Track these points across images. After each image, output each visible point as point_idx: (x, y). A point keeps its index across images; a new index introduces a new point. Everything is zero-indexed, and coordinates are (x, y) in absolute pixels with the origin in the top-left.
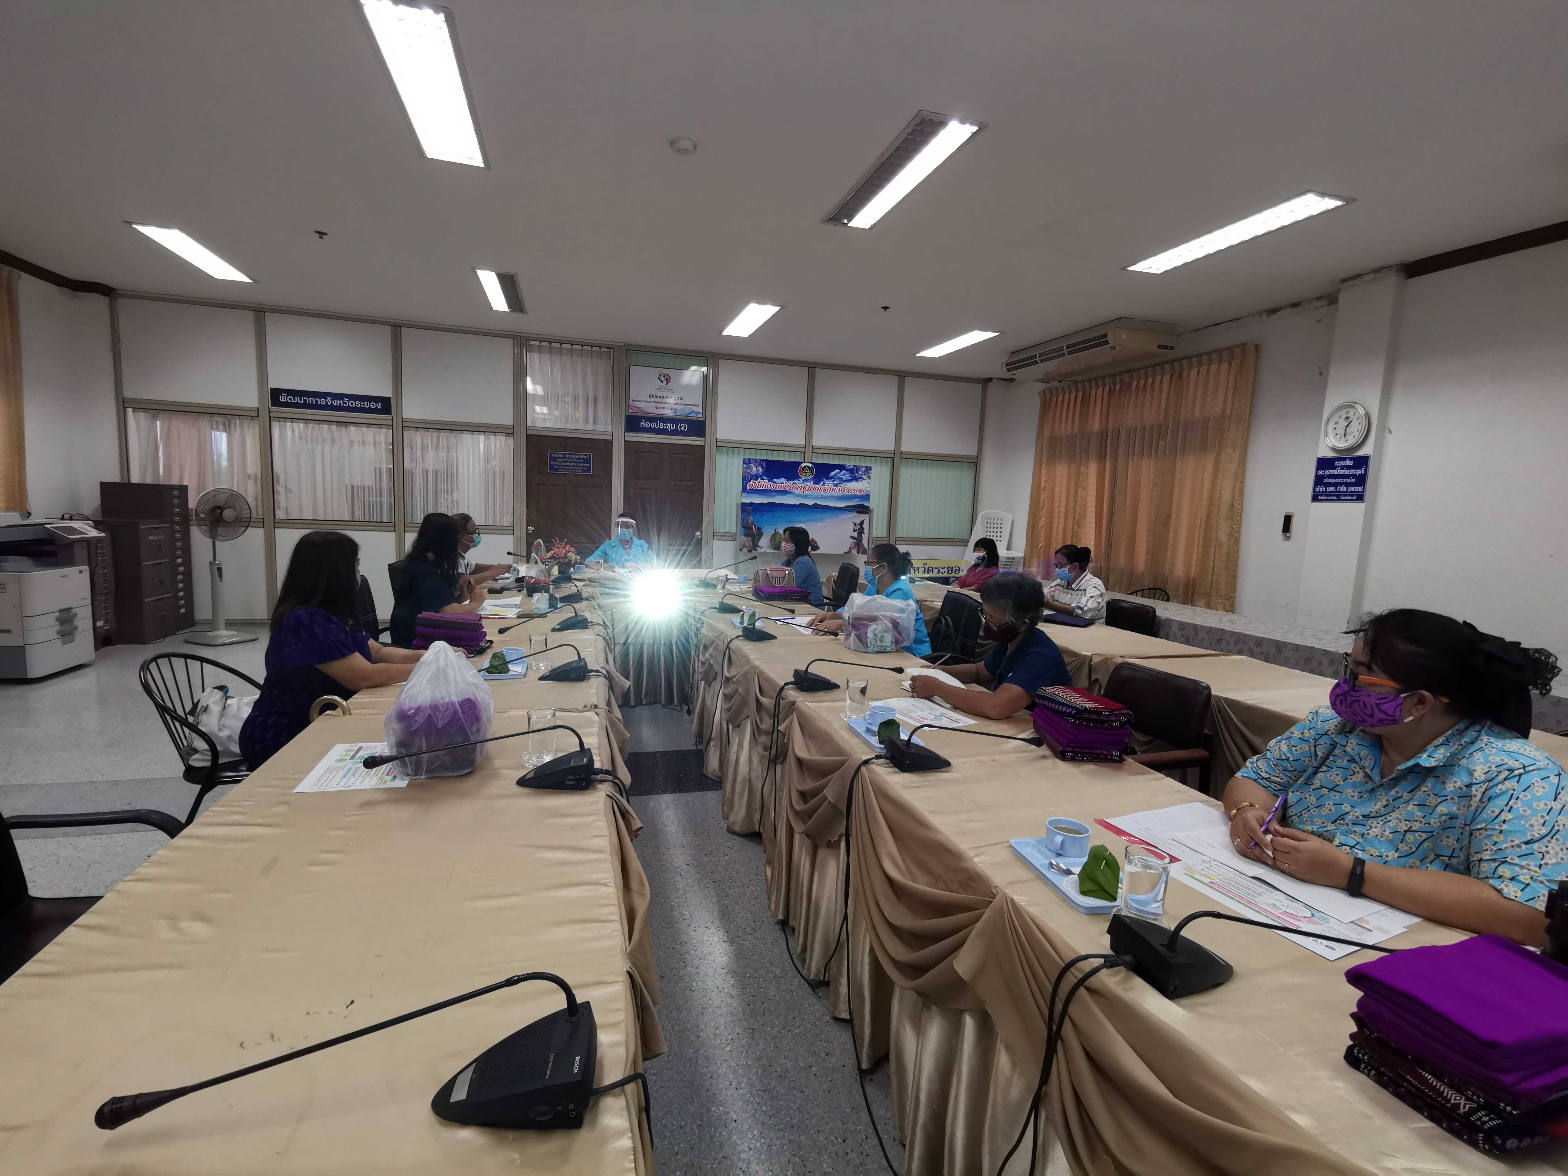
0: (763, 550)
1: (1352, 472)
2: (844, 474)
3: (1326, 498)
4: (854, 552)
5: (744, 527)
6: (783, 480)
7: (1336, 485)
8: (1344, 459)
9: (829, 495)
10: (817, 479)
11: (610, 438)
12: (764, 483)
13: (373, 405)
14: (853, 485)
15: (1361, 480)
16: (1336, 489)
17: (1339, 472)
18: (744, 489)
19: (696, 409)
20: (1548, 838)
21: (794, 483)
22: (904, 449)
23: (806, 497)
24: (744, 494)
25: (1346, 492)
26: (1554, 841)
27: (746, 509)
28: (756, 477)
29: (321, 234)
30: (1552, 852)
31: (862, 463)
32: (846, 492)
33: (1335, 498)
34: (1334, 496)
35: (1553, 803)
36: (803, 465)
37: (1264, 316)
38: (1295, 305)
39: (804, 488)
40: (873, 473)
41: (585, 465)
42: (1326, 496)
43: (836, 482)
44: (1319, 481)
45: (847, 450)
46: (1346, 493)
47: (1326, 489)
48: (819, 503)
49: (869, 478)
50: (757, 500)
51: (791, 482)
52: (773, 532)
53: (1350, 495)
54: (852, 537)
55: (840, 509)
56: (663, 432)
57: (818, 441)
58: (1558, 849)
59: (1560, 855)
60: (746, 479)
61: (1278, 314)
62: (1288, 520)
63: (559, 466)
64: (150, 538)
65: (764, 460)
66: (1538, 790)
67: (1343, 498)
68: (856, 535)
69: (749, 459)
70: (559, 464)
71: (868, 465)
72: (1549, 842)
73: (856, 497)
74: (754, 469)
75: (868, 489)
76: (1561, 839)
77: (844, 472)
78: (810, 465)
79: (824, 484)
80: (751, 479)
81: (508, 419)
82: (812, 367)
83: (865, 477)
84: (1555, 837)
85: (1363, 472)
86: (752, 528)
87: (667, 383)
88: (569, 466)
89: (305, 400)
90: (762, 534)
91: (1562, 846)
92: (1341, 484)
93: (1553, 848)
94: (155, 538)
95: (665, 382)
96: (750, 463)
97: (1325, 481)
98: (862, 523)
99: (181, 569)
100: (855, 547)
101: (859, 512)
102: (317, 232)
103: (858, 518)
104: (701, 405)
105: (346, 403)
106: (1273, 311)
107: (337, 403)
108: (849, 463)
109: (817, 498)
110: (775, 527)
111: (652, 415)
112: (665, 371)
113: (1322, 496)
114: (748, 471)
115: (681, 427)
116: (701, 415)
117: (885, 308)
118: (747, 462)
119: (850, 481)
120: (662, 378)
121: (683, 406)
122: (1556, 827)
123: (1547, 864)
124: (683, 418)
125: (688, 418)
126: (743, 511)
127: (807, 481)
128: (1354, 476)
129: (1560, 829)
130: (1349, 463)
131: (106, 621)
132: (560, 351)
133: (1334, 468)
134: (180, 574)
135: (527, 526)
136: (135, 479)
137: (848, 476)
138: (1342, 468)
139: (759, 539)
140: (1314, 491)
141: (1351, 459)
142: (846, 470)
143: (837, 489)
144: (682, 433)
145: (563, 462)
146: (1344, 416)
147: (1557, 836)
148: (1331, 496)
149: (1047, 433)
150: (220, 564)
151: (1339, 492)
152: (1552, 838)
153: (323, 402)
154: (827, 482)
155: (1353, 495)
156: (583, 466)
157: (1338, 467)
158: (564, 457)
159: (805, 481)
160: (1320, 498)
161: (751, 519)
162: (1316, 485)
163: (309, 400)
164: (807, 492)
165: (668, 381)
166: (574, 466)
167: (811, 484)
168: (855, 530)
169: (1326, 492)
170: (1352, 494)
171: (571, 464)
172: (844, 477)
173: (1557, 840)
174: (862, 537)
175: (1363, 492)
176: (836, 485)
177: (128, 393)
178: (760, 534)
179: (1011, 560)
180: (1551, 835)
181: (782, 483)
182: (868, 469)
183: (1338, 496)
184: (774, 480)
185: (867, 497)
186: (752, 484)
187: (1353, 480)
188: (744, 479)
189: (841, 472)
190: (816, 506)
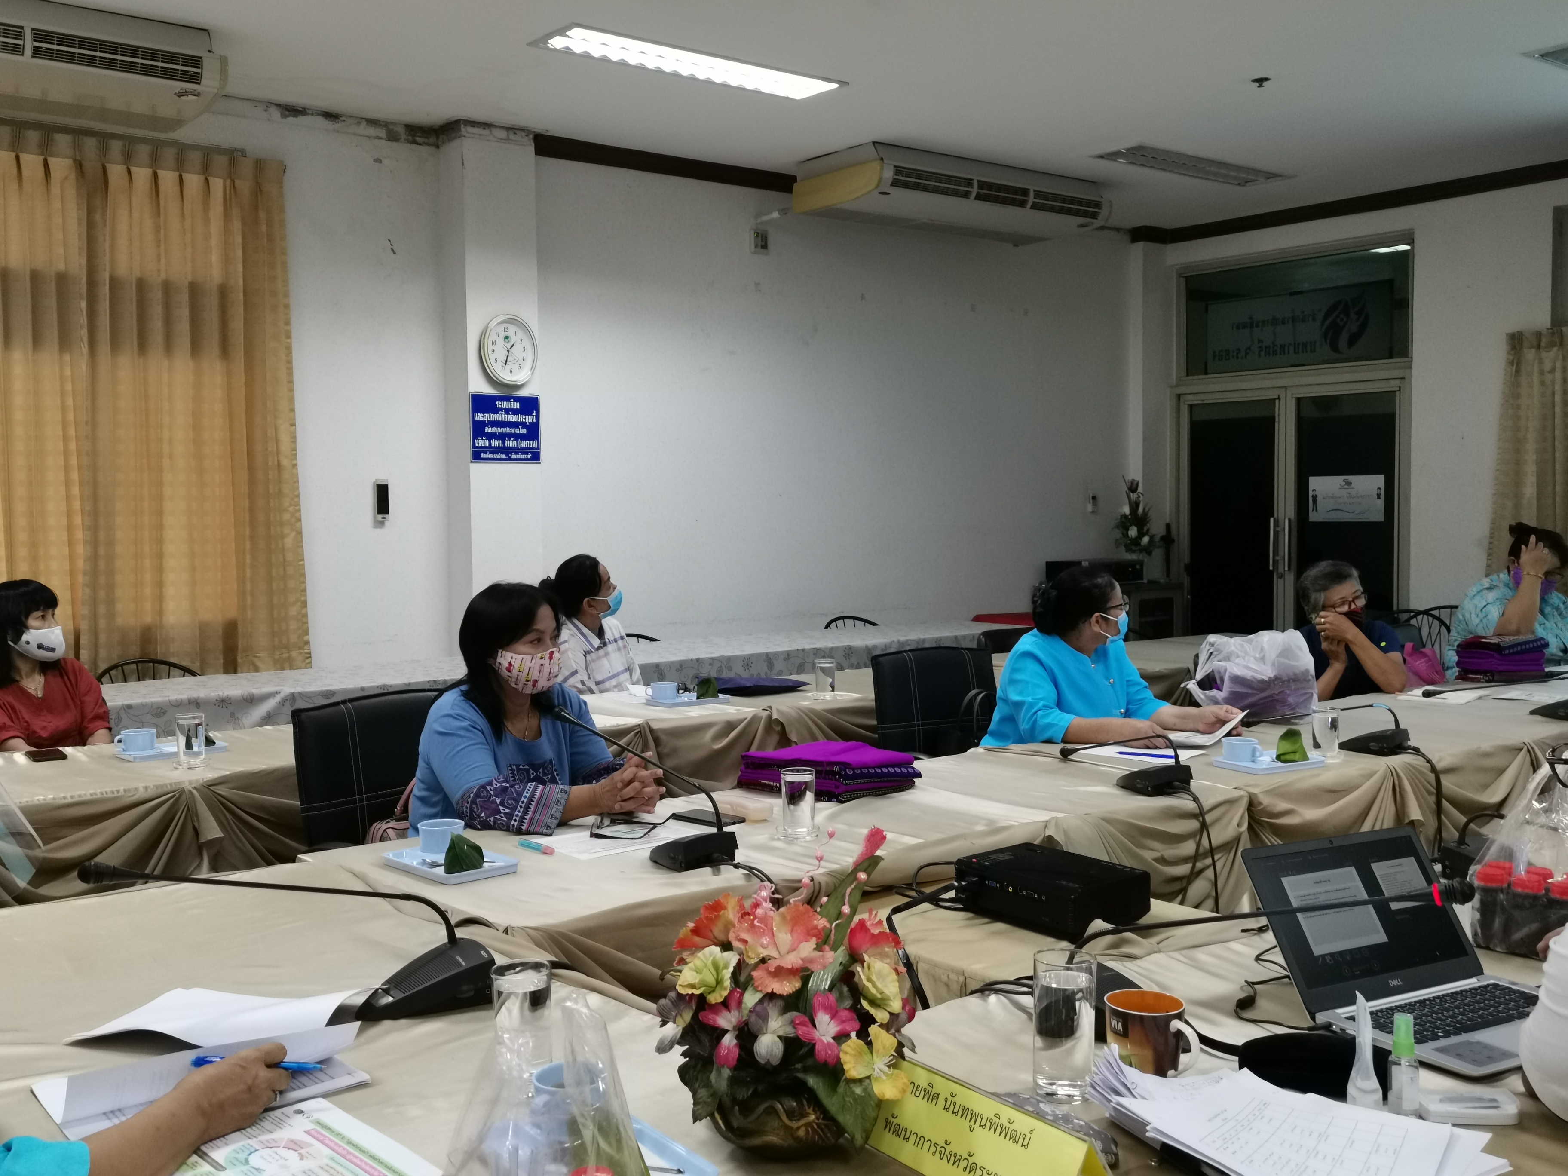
1: (519, 418)
3: (491, 456)
7: (502, 437)
8: (507, 399)
15: (533, 432)
16: (503, 443)
17: (501, 417)
25: (517, 448)
33: (503, 456)
34: (502, 453)
37: (276, 113)
38: (331, 116)
42: (491, 453)
44: (478, 429)
46: (517, 450)
47: (490, 444)
53: (523, 453)
61: (301, 119)
62: (382, 493)
67: (513, 456)
85: (534, 420)
92: (509, 436)
97: (488, 430)
106: (292, 111)
113: (485, 453)
128: (524, 425)
130: (516, 405)
133: (496, 411)
138: (507, 411)
140: (474, 446)
141: (517, 399)
146: (503, 335)
148: (497, 453)
151: (508, 448)
155: (527, 453)
157: (501, 409)
160: (483, 456)
162: (475, 437)
169: (490, 447)
170: (525, 450)
175: (538, 448)
183: (507, 454)
187: (524, 431)
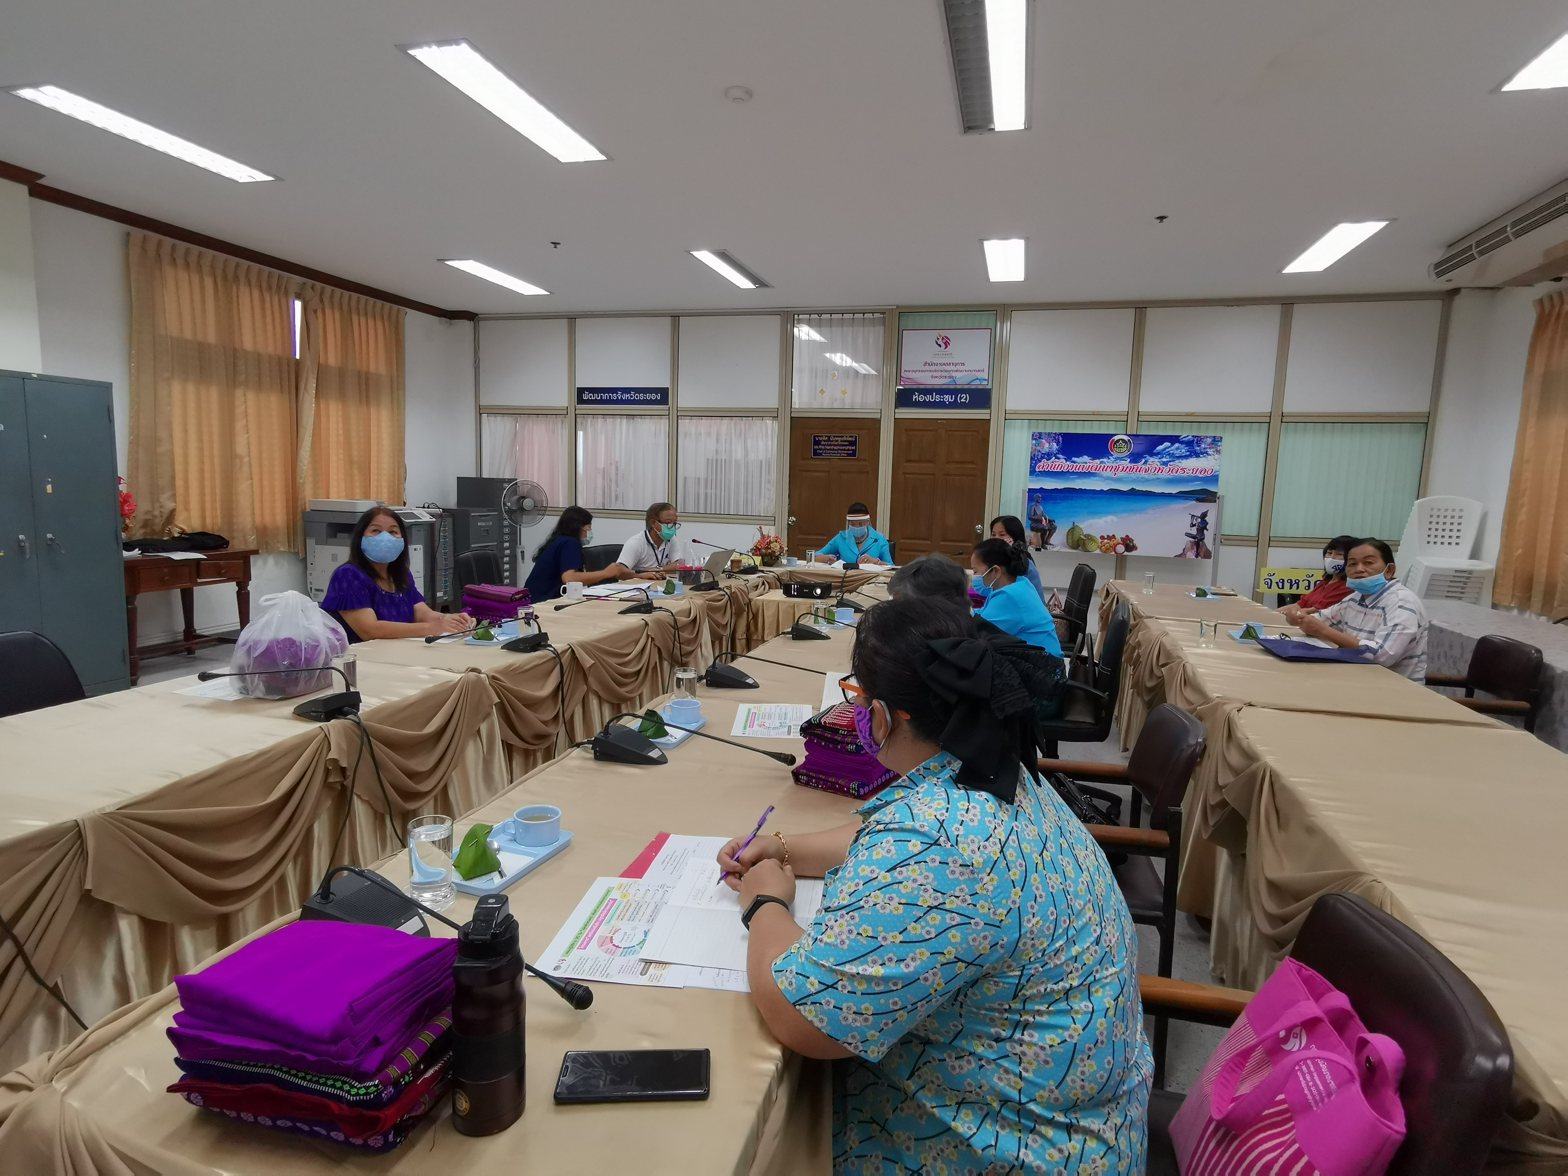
0: (1055, 549)
2: (1177, 449)
4: (1191, 555)
5: (1030, 519)
6: (1086, 458)
9: (1155, 477)
10: (1135, 458)
11: (877, 416)
12: (1061, 463)
13: (653, 397)
14: (1192, 463)
18: (1032, 472)
19: (980, 375)
20: (844, 912)
21: (1101, 462)
22: (1288, 408)
23: (1119, 480)
24: (1034, 478)
26: (847, 917)
27: (1033, 495)
28: (1049, 456)
29: (555, 244)
30: (836, 930)
31: (1207, 432)
32: (1180, 474)
35: (883, 873)
36: (1116, 438)
39: (1117, 468)
40: (1224, 446)
41: (850, 448)
43: (1164, 460)
45: (1192, 415)
48: (1139, 487)
49: (1218, 452)
50: (1050, 484)
51: (1098, 461)
52: (1071, 526)
54: (1188, 535)
55: (1170, 495)
56: (941, 405)
57: (1149, 403)
58: (845, 929)
59: (844, 937)
60: (1035, 459)
63: (823, 450)
64: (479, 524)
65: (1060, 434)
66: (878, 853)
68: (1194, 531)
69: (1040, 434)
70: (823, 447)
71: (1218, 435)
72: (842, 916)
73: (1197, 479)
74: (1047, 445)
75: (1216, 468)
76: (857, 920)
77: (1177, 445)
78: (1126, 438)
79: (1146, 462)
80: (1042, 458)
81: (772, 402)
82: (1140, 308)
83: (1210, 451)
84: (851, 913)
86: (1042, 520)
87: (946, 347)
88: (834, 450)
89: (601, 396)
90: (1055, 528)
91: (853, 928)
93: (841, 926)
94: (484, 524)
95: (943, 346)
96: (1040, 438)
98: (1204, 515)
99: (507, 552)
100: (1192, 548)
101: (1199, 500)
102: (553, 243)
103: (1199, 508)
104: (986, 370)
105: (632, 397)
107: (626, 396)
108: (1186, 433)
109: (1134, 481)
110: (1074, 519)
111: (928, 387)
112: (944, 333)
114: (1038, 448)
115: (961, 398)
116: (986, 383)
117: (1161, 218)
118: (1037, 437)
119: (1186, 457)
120: (940, 342)
121: (964, 373)
122: (862, 903)
123: (821, 941)
124: (966, 387)
125: (973, 387)
126: (1030, 499)
127: (1121, 459)
129: (866, 906)
131: (445, 593)
132: (830, 322)
134: (506, 556)
135: (789, 517)
136: (485, 475)
137: (1184, 450)
139: (1050, 535)
142: (1182, 443)
143: (1167, 469)
144: (963, 406)
145: (828, 445)
147: (855, 914)
149: (1539, 369)
150: (524, 548)
152: (847, 913)
153: (614, 396)
154: (1151, 460)
156: (849, 450)
158: (829, 440)
159: (1117, 459)
161: (1040, 509)
163: (605, 396)
164: (1120, 474)
165: (947, 344)
166: (838, 449)
167: (1126, 463)
168: (1193, 525)
171: (835, 448)
172: (1178, 453)
173: (853, 918)
174: (1203, 534)
176: (1165, 464)
177: (483, 402)
178: (1052, 529)
179: (1466, 575)
180: (848, 909)
181: (1084, 461)
182: (1216, 440)
184: (1074, 459)
185: (1214, 479)
186: (1044, 465)
188: (1032, 459)
189: (1173, 444)
190: (1133, 493)
